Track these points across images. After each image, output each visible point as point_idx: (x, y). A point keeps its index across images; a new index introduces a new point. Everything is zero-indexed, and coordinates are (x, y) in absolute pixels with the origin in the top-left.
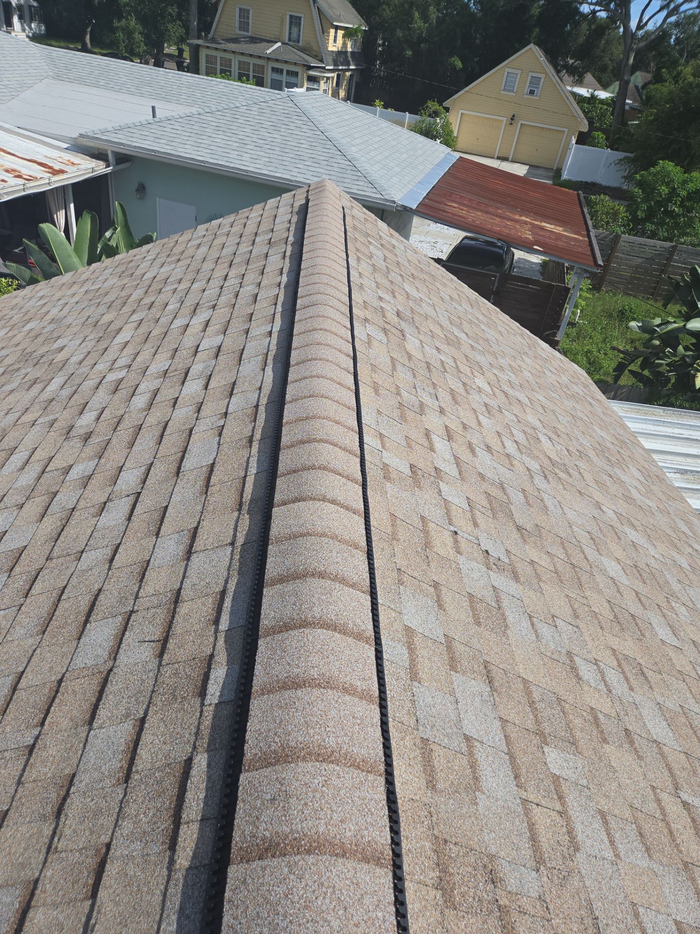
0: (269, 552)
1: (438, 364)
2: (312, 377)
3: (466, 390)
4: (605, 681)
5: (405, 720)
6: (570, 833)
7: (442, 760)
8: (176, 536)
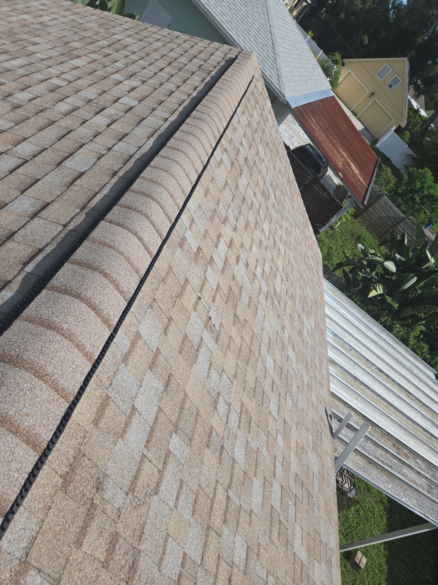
0: (83, 244)
1: (249, 202)
2: (174, 160)
3: (256, 226)
4: (228, 417)
5: (104, 380)
6: (158, 484)
7: (111, 412)
8: (34, 200)
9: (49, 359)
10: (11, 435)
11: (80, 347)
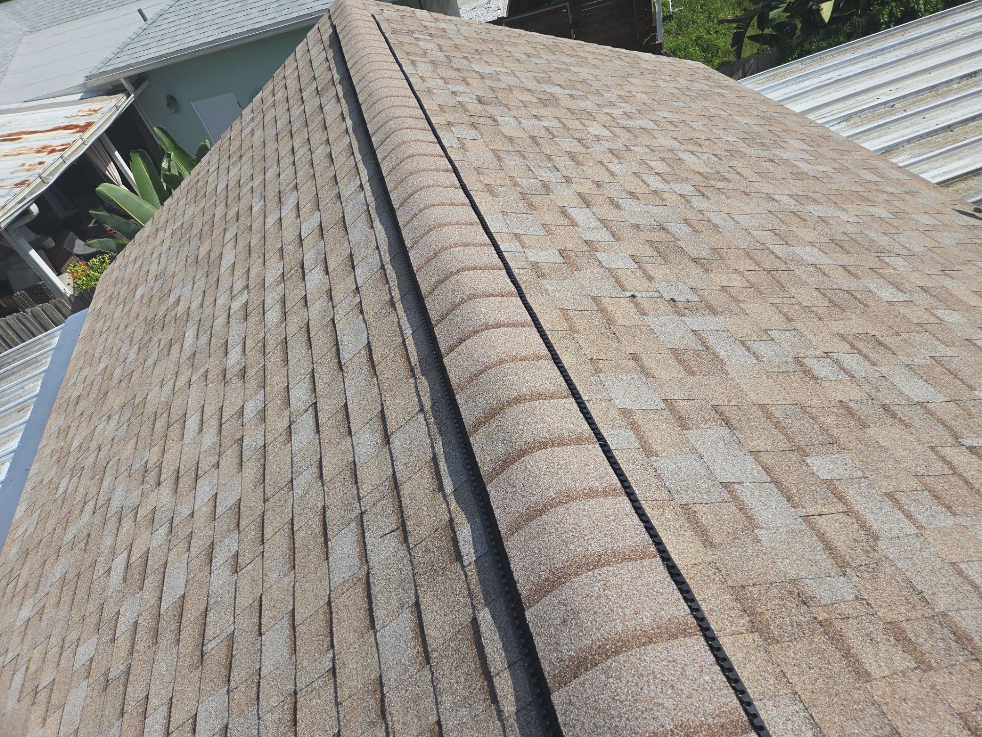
0: (458, 402)
1: (543, 133)
2: (420, 211)
3: (584, 146)
4: (844, 369)
5: (657, 495)
6: (863, 526)
7: (709, 516)
8: (368, 426)
9: (581, 540)
10: (649, 647)
11: (591, 494)
